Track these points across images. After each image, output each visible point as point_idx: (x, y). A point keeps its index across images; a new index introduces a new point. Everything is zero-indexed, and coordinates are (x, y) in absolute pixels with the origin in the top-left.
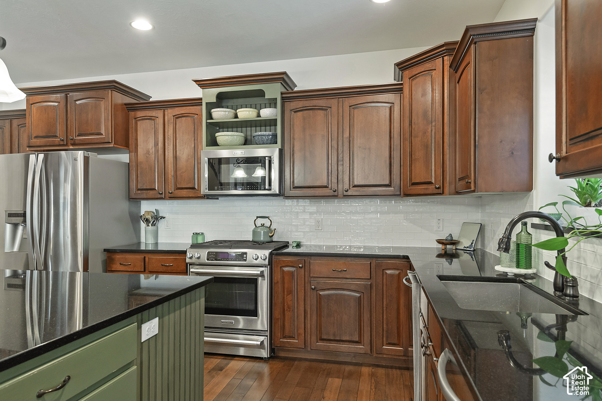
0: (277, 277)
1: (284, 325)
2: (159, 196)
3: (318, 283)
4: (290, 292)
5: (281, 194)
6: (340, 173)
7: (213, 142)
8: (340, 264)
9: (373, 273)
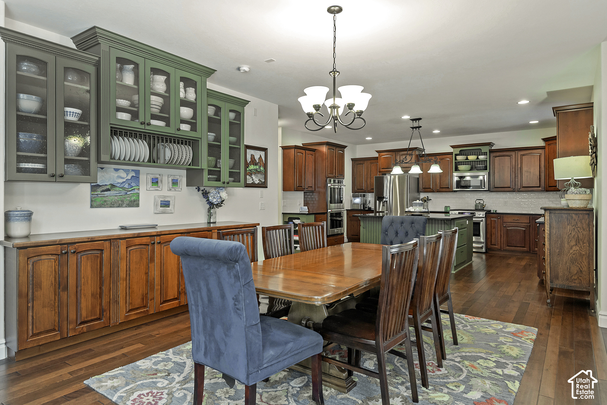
0: (489, 222)
1: (491, 240)
2: (433, 191)
3: (507, 224)
4: (494, 228)
5: (489, 190)
6: (516, 182)
7: (457, 169)
8: (516, 218)
9: (531, 221)
